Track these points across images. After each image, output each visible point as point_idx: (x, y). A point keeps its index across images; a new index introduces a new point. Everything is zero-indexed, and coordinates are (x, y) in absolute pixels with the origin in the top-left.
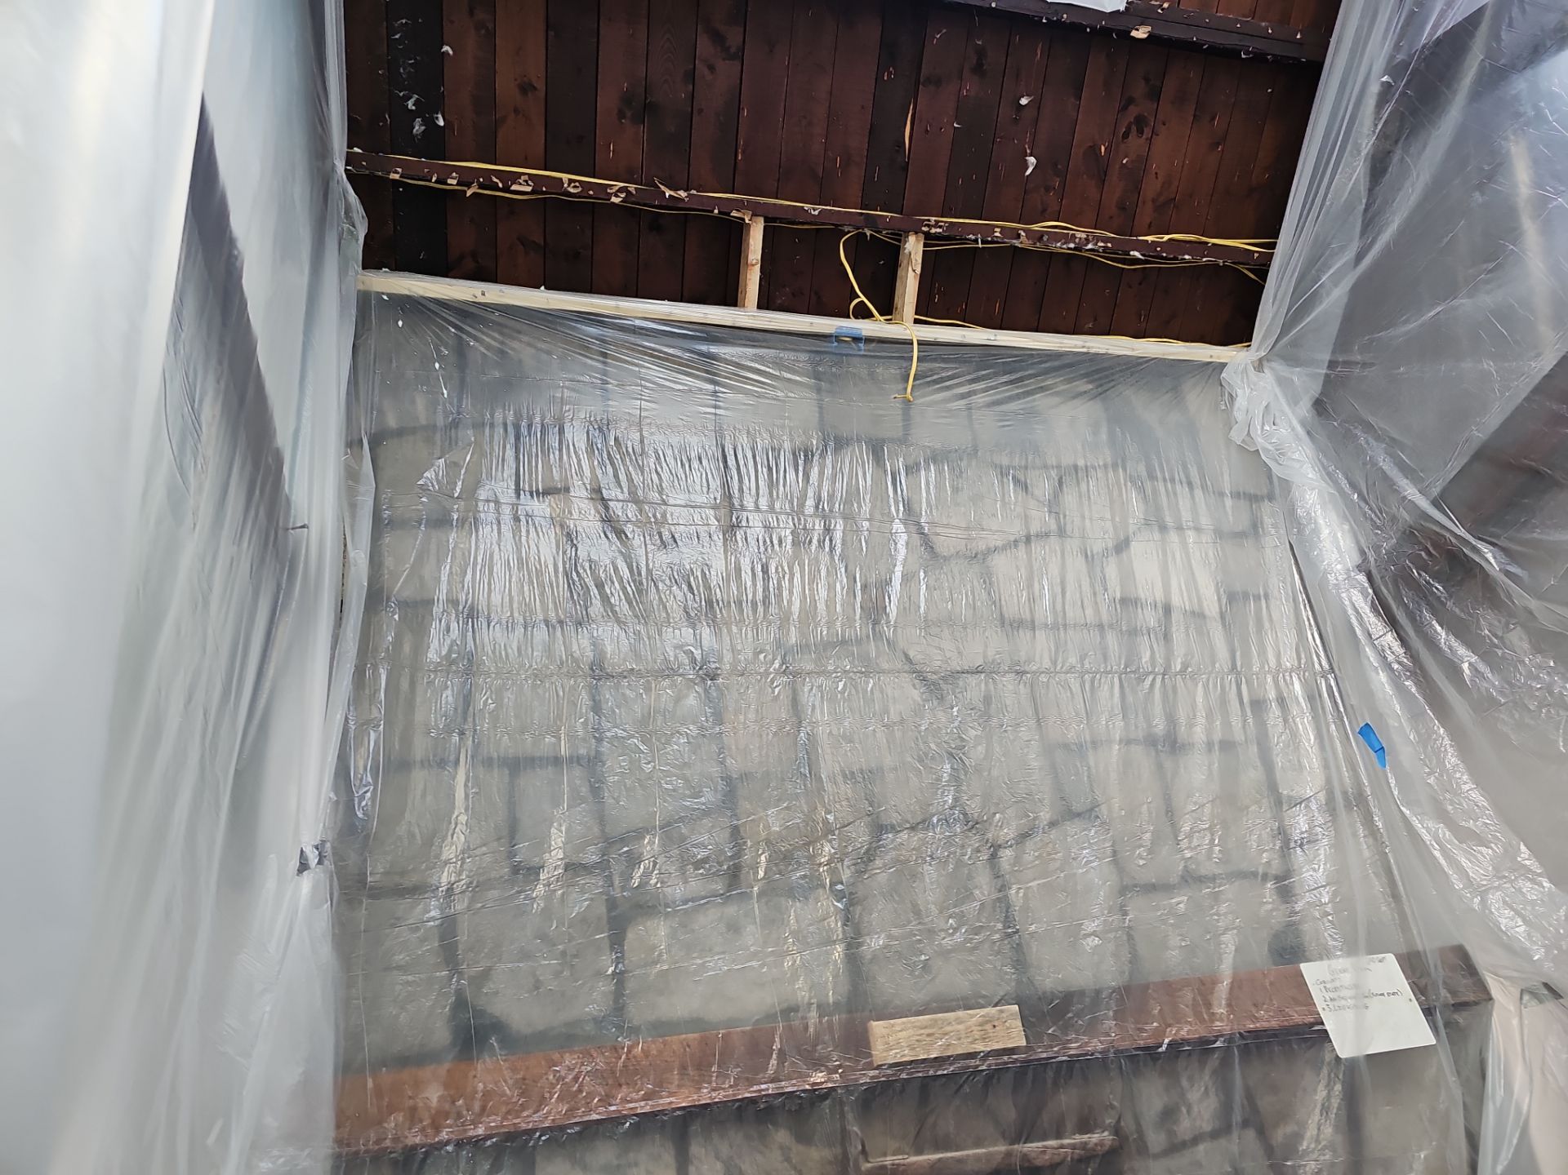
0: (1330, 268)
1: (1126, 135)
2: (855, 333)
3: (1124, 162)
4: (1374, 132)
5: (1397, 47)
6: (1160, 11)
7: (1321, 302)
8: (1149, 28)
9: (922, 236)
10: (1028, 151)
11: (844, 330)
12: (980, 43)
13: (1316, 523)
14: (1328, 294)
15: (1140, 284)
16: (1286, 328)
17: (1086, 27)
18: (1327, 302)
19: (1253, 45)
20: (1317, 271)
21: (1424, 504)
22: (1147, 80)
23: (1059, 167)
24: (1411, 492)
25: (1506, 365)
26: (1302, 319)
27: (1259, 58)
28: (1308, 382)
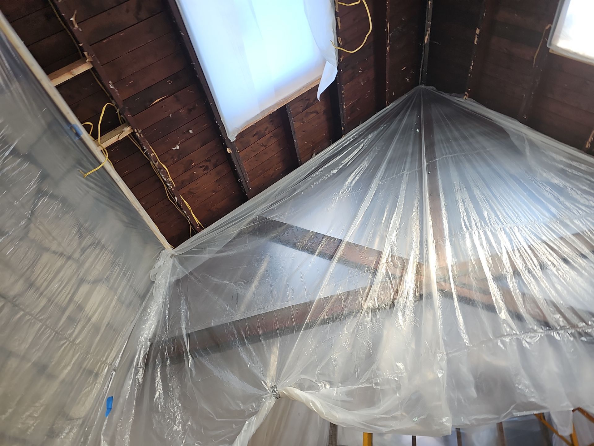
0: (211, 248)
1: (201, 167)
2: (79, 132)
3: (194, 173)
4: (246, 226)
5: (264, 214)
6: (236, 151)
7: (201, 255)
8: (231, 152)
9: (132, 131)
10: (179, 144)
11: (77, 128)
12: (197, 106)
13: (150, 317)
14: (205, 254)
15: (166, 206)
16: (187, 253)
17: (221, 134)
18: (203, 256)
19: (243, 180)
20: (208, 245)
21: (184, 333)
22: (217, 161)
23: (181, 156)
24: (184, 327)
25: (231, 310)
26: (193, 254)
27: (240, 184)
28: (181, 272)
